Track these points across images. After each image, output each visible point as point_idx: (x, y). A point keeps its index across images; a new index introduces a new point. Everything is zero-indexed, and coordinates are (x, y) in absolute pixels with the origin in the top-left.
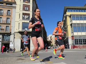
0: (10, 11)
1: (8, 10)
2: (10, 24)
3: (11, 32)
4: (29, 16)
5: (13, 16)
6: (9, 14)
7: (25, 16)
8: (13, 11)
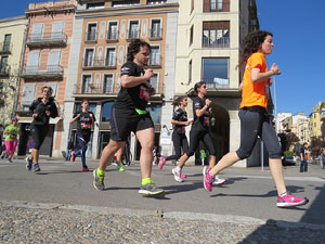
0: (159, 22)
1: (154, 22)
2: (159, 67)
3: (163, 96)
4: (228, 33)
5: (168, 39)
6: (156, 32)
7: (213, 32)
8: (169, 20)
